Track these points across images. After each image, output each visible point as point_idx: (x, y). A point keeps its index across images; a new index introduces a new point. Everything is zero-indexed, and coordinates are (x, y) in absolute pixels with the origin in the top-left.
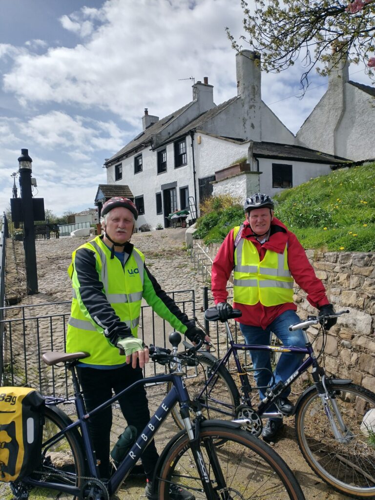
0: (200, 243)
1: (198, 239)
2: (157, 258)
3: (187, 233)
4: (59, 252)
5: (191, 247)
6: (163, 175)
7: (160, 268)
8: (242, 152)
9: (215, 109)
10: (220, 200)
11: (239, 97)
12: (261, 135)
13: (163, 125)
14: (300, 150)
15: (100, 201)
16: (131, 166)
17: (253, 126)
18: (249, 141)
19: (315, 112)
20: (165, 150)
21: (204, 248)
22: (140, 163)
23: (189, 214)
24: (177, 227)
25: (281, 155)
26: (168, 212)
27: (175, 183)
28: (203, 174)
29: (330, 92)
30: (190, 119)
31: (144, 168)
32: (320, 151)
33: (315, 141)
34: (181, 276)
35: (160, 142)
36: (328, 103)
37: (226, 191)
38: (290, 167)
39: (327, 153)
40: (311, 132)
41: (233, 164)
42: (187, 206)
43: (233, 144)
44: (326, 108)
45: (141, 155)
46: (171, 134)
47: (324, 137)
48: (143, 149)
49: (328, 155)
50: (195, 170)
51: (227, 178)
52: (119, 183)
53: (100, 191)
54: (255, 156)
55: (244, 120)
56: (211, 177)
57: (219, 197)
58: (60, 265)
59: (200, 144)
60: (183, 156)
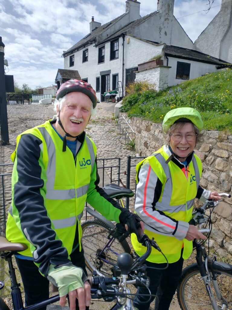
0: (125, 116)
1: (123, 112)
2: (94, 124)
3: (116, 107)
4: (28, 115)
5: (118, 117)
6: (102, 65)
7: (96, 132)
8: (158, 51)
9: (140, 19)
10: (140, 85)
11: (158, 11)
12: (171, 41)
13: (104, 29)
14: (196, 53)
15: (58, 80)
16: (81, 57)
17: (166, 34)
18: (163, 44)
19: (210, 27)
20: (104, 47)
21: (127, 119)
22: (87, 56)
23: (118, 93)
24: (109, 102)
25: (183, 56)
26: (103, 91)
27: (110, 71)
28: (129, 65)
29: (222, 12)
30: (123, 26)
31: (89, 59)
32: (210, 55)
33: (207, 48)
34: (110, 138)
35: (101, 41)
36: (219, 21)
37: (145, 79)
38: (189, 65)
39: (214, 57)
40: (205, 41)
41: (151, 60)
42: (117, 87)
43: (152, 45)
44: (217, 24)
45: (87, 50)
46: (109, 36)
47: (214, 45)
48: (89, 45)
49: (215, 58)
50: (124, 63)
51: (146, 70)
52: (72, 68)
53: (59, 73)
54: (167, 55)
55: (160, 29)
56: (135, 68)
57: (140, 83)
58: (27, 124)
59: (128, 44)
60: (116, 52)
